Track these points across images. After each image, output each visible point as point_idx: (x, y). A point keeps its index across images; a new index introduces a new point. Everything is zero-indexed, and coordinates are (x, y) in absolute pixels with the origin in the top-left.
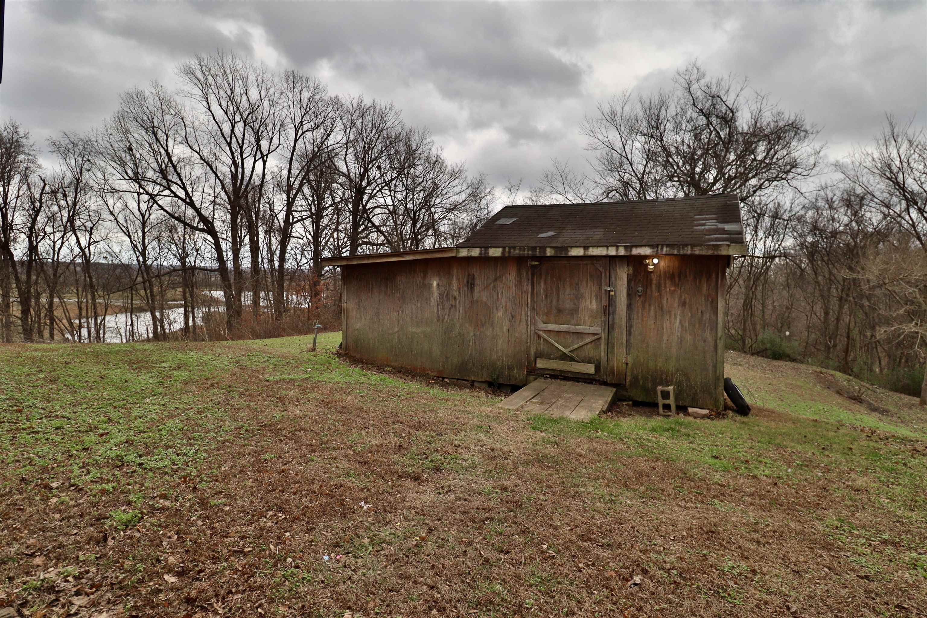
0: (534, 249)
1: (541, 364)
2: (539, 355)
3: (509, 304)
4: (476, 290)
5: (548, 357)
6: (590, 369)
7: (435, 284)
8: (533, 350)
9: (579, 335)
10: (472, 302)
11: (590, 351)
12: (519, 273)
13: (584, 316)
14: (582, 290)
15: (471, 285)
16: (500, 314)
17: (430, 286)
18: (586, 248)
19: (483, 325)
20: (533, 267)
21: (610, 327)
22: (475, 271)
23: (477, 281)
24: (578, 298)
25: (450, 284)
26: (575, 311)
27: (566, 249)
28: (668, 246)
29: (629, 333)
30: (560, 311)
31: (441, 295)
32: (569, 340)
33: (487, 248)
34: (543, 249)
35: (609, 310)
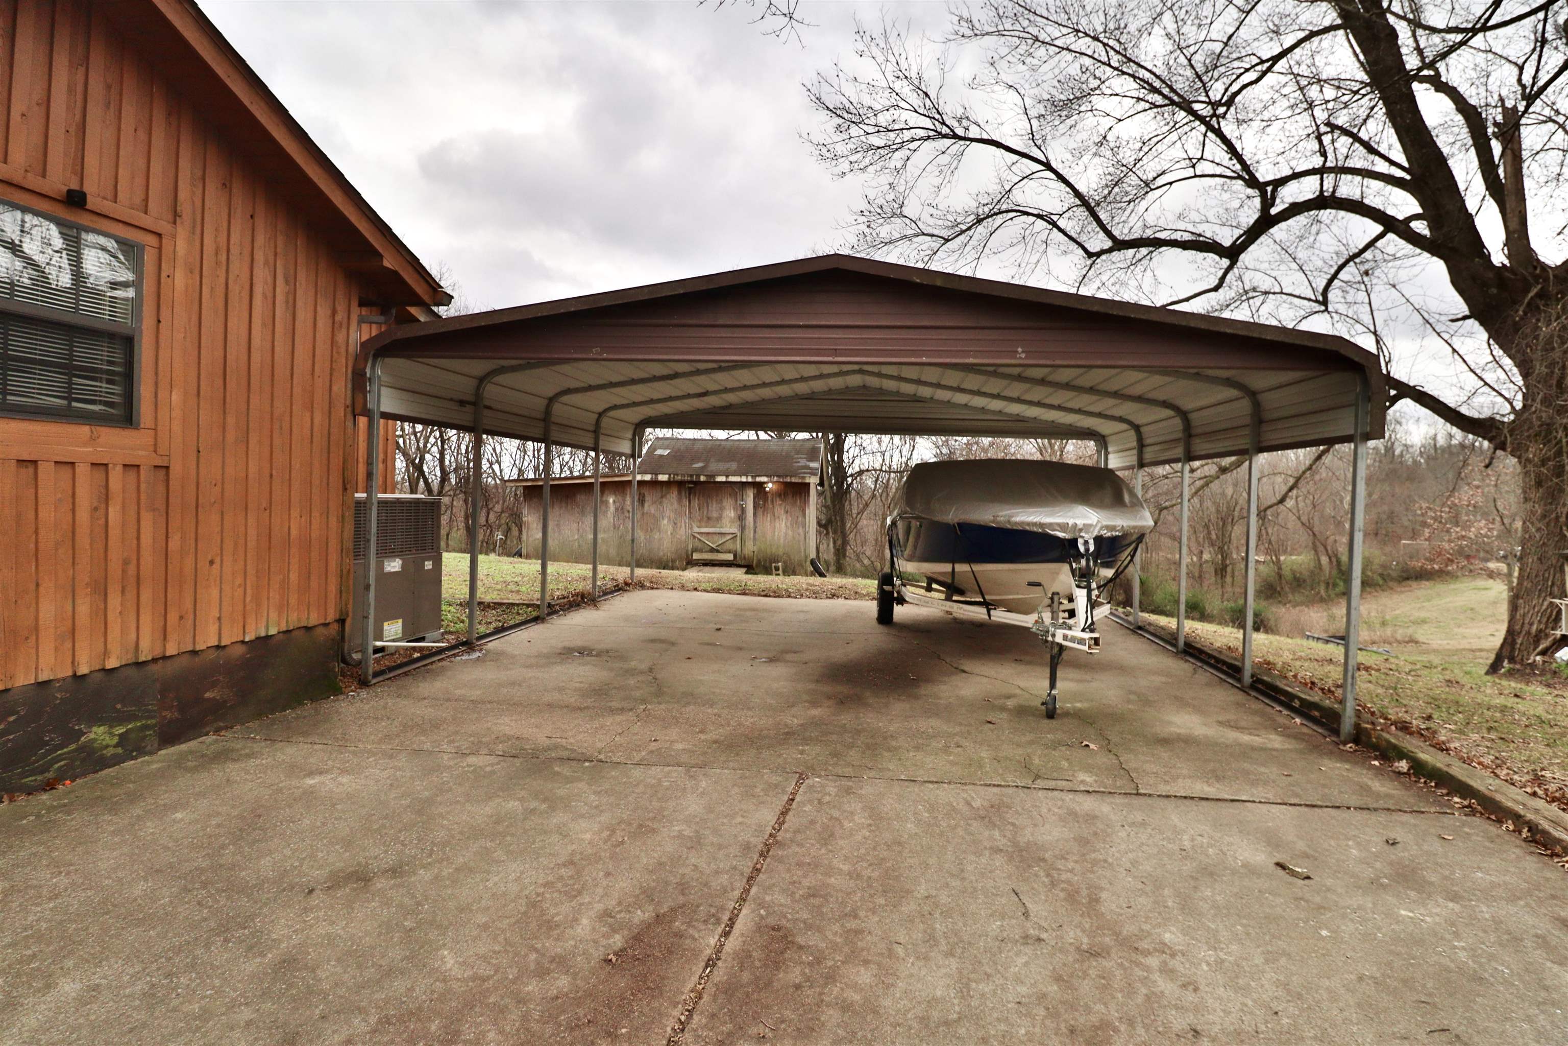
0: (691, 476)
1: (696, 556)
2: (695, 550)
3: (672, 515)
4: (646, 505)
5: (701, 551)
6: (730, 557)
7: (611, 501)
8: (690, 547)
9: (722, 534)
10: (643, 514)
11: (730, 545)
12: (680, 493)
13: (726, 521)
14: (725, 504)
15: (642, 501)
16: (665, 522)
17: (607, 502)
18: (727, 476)
19: (652, 530)
20: (690, 488)
21: (743, 528)
22: (646, 491)
23: (647, 499)
24: (722, 509)
25: (624, 500)
26: (719, 518)
27: (714, 476)
28: (778, 476)
29: (755, 532)
30: (709, 518)
31: (617, 509)
32: (716, 538)
33: (656, 474)
34: (698, 476)
35: (741, 517)
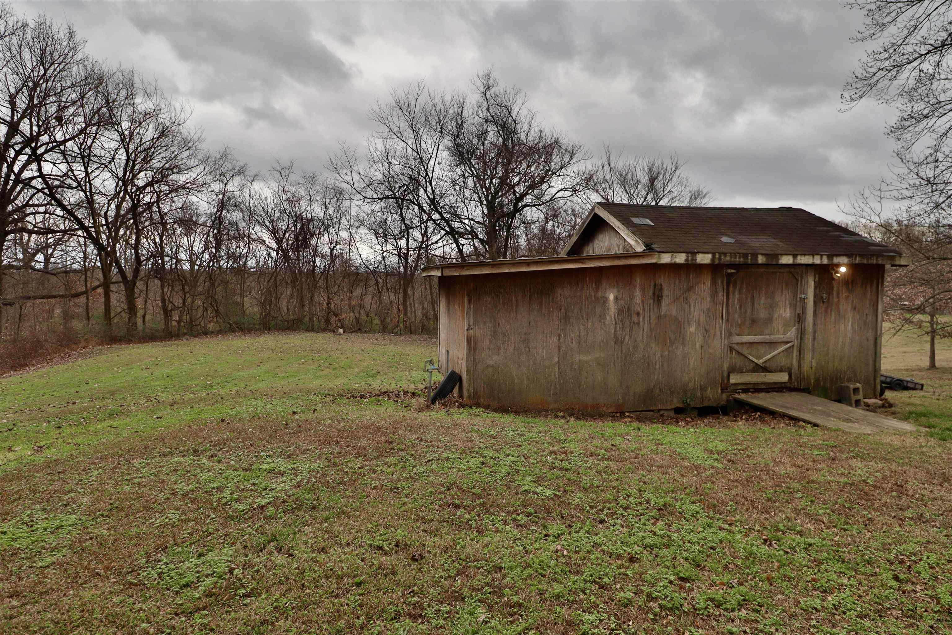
0: (745, 255)
1: (733, 379)
2: (732, 370)
3: (703, 318)
4: (665, 302)
5: (740, 371)
6: (783, 377)
7: (611, 297)
8: (726, 366)
9: (772, 344)
10: (659, 317)
11: (783, 361)
12: (714, 283)
13: (778, 325)
14: (777, 299)
15: (658, 297)
16: (693, 329)
17: (605, 300)
18: (795, 256)
19: (672, 343)
20: (729, 275)
21: (802, 333)
22: (663, 280)
23: (666, 292)
24: (772, 307)
25: (632, 297)
26: (769, 320)
27: (776, 256)
28: (860, 255)
29: (814, 339)
30: (754, 321)
31: (620, 311)
32: (762, 350)
34: (755, 256)
35: (800, 318)
